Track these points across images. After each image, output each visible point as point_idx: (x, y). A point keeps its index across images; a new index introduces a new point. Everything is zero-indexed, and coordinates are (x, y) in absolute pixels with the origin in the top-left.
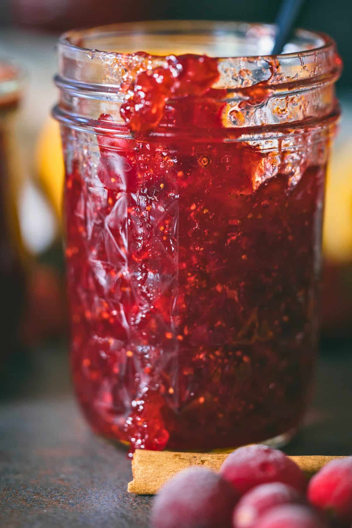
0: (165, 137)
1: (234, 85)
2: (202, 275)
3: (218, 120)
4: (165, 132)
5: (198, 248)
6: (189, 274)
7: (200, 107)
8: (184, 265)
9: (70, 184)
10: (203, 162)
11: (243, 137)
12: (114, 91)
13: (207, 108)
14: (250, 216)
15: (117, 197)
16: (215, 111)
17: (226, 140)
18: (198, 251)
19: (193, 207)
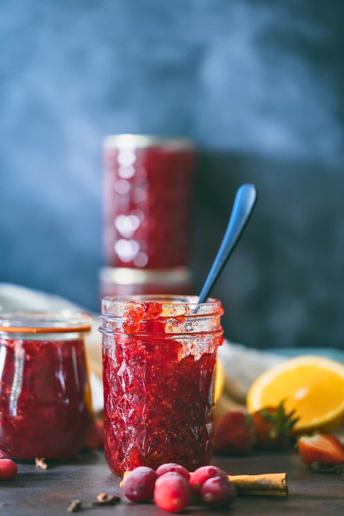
0: (140, 336)
1: (170, 315)
2: (156, 396)
3: (163, 330)
4: (140, 334)
5: (154, 385)
6: (151, 396)
7: (156, 324)
8: (149, 392)
9: (104, 360)
10: (157, 348)
11: (174, 337)
12: (121, 317)
13: (158, 325)
14: (177, 372)
15: (122, 363)
16: (162, 326)
17: (166, 338)
18: (155, 386)
19: (153, 367)
